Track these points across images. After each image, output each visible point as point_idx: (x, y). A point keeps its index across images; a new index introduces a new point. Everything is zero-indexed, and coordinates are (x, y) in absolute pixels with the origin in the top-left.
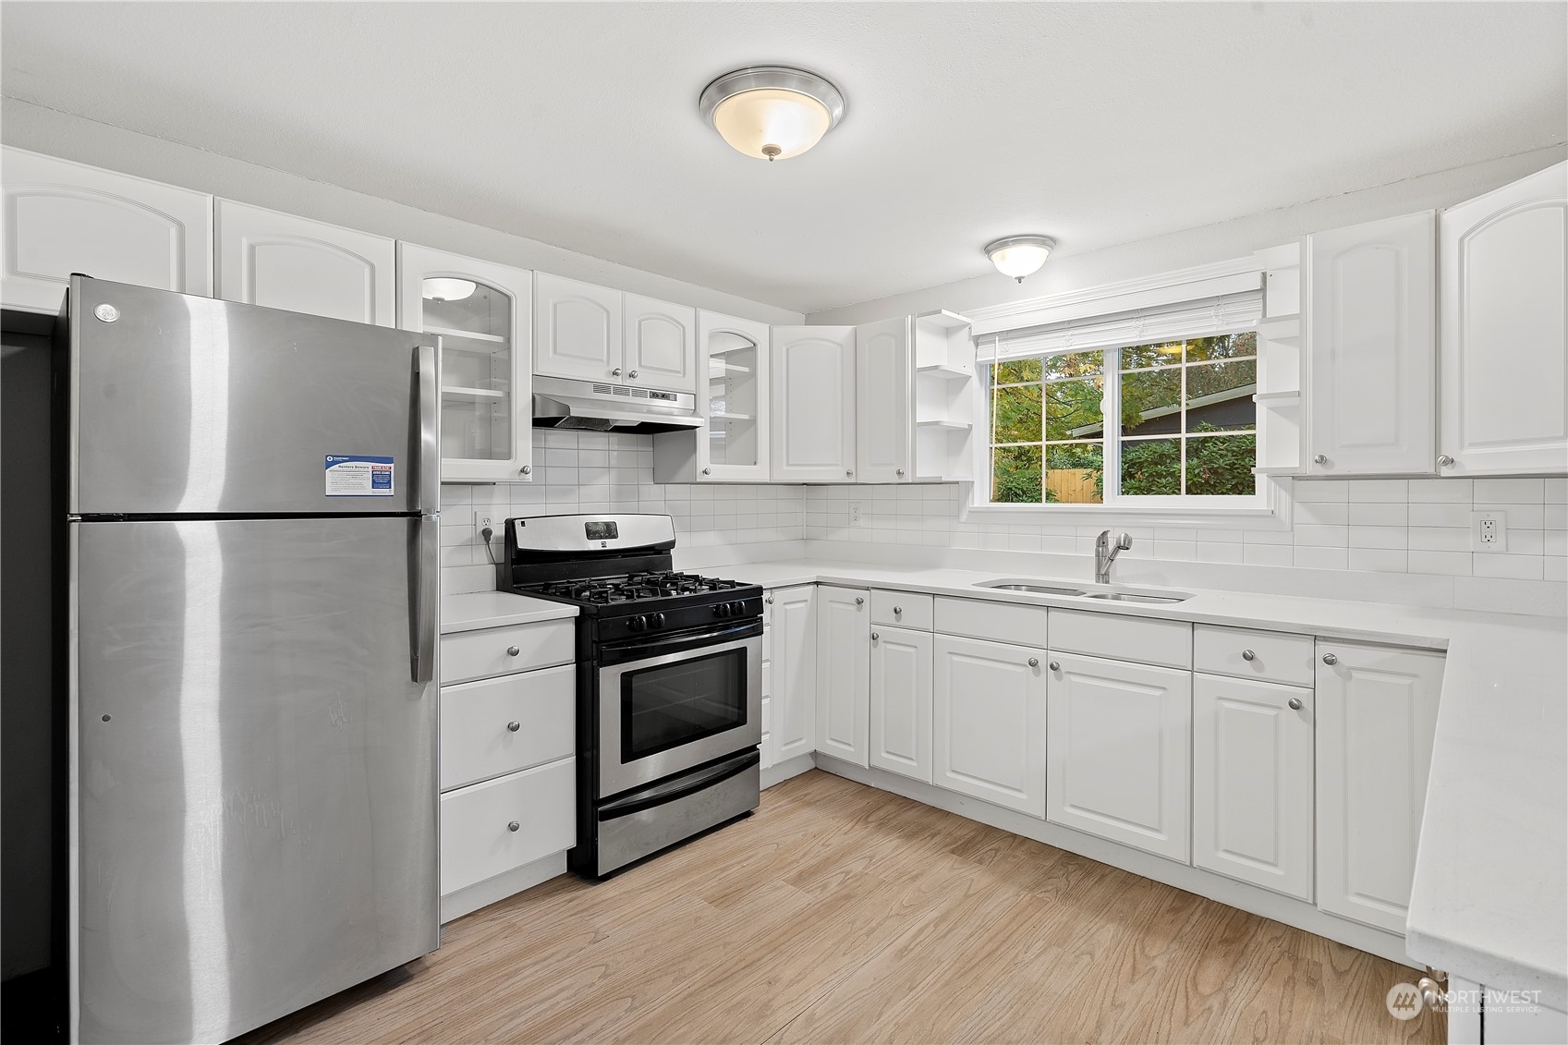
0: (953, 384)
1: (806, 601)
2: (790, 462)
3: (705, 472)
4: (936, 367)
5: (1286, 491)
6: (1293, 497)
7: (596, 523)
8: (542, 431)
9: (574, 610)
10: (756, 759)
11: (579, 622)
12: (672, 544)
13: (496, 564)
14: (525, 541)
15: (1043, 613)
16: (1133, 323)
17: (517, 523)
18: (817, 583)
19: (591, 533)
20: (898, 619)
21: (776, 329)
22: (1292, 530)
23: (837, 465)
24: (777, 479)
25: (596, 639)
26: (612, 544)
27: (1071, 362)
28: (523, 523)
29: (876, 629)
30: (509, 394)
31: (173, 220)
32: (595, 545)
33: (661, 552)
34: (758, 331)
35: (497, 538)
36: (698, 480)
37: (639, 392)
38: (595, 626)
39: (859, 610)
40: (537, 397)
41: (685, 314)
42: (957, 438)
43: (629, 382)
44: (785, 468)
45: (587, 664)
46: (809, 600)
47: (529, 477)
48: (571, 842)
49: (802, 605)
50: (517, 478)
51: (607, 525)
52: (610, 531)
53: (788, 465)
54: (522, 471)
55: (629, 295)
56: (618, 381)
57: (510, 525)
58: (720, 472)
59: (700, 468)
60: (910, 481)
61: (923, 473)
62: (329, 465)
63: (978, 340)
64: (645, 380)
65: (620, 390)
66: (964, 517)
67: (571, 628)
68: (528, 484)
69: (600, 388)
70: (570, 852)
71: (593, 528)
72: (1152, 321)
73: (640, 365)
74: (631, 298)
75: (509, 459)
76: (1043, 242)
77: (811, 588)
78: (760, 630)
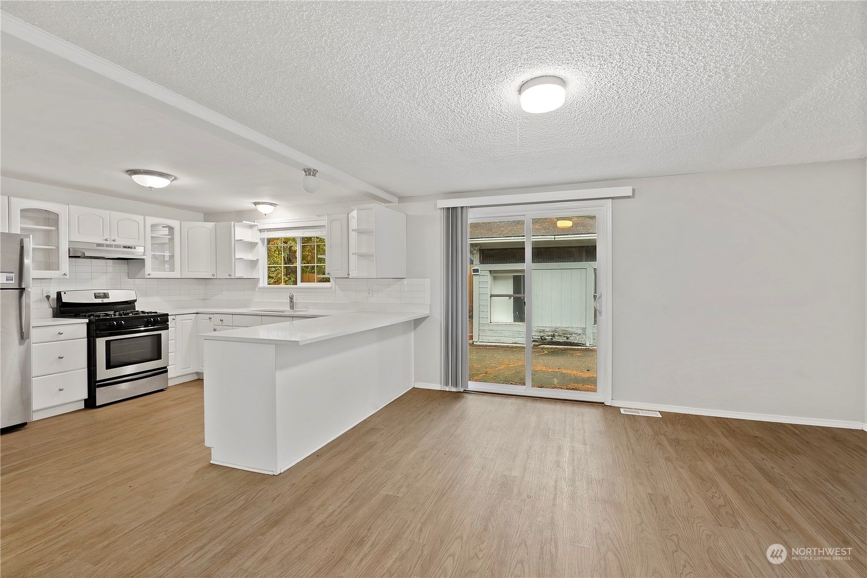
0: (252, 246)
1: (191, 319)
3: (149, 275)
4: (241, 240)
5: (335, 281)
6: (336, 283)
7: (100, 293)
8: (73, 260)
9: (87, 321)
10: (167, 371)
11: (88, 324)
12: (135, 301)
13: (53, 308)
14: (65, 299)
15: (260, 317)
16: (301, 230)
17: (62, 294)
18: (197, 313)
20: (222, 323)
21: (182, 222)
22: (335, 293)
23: (209, 272)
24: (183, 277)
25: (95, 329)
26: (106, 301)
27: (286, 241)
28: (65, 293)
29: (216, 327)
30: (58, 248)
32: (99, 301)
33: (131, 304)
34: (175, 224)
35: (53, 299)
36: (146, 277)
37: (117, 246)
38: (94, 325)
39: (210, 321)
40: (70, 249)
41: (140, 218)
42: (254, 264)
43: (113, 243)
44: (187, 273)
45: (92, 339)
46: (193, 319)
47: (68, 277)
48: (86, 397)
49: (190, 321)
50: (62, 277)
51: (104, 293)
52: (106, 296)
54: (64, 274)
55: (112, 213)
56: (108, 243)
57: (59, 294)
58: (155, 274)
59: (147, 273)
60: (234, 278)
61: (238, 275)
63: (261, 231)
64: (121, 242)
65: (107, 246)
66: (257, 290)
67: (85, 326)
68: (67, 279)
69: (98, 245)
70: (85, 400)
71: (97, 295)
73: (118, 236)
74: (114, 213)
75: (58, 270)
76: (272, 204)
77: (194, 315)
78: (167, 328)
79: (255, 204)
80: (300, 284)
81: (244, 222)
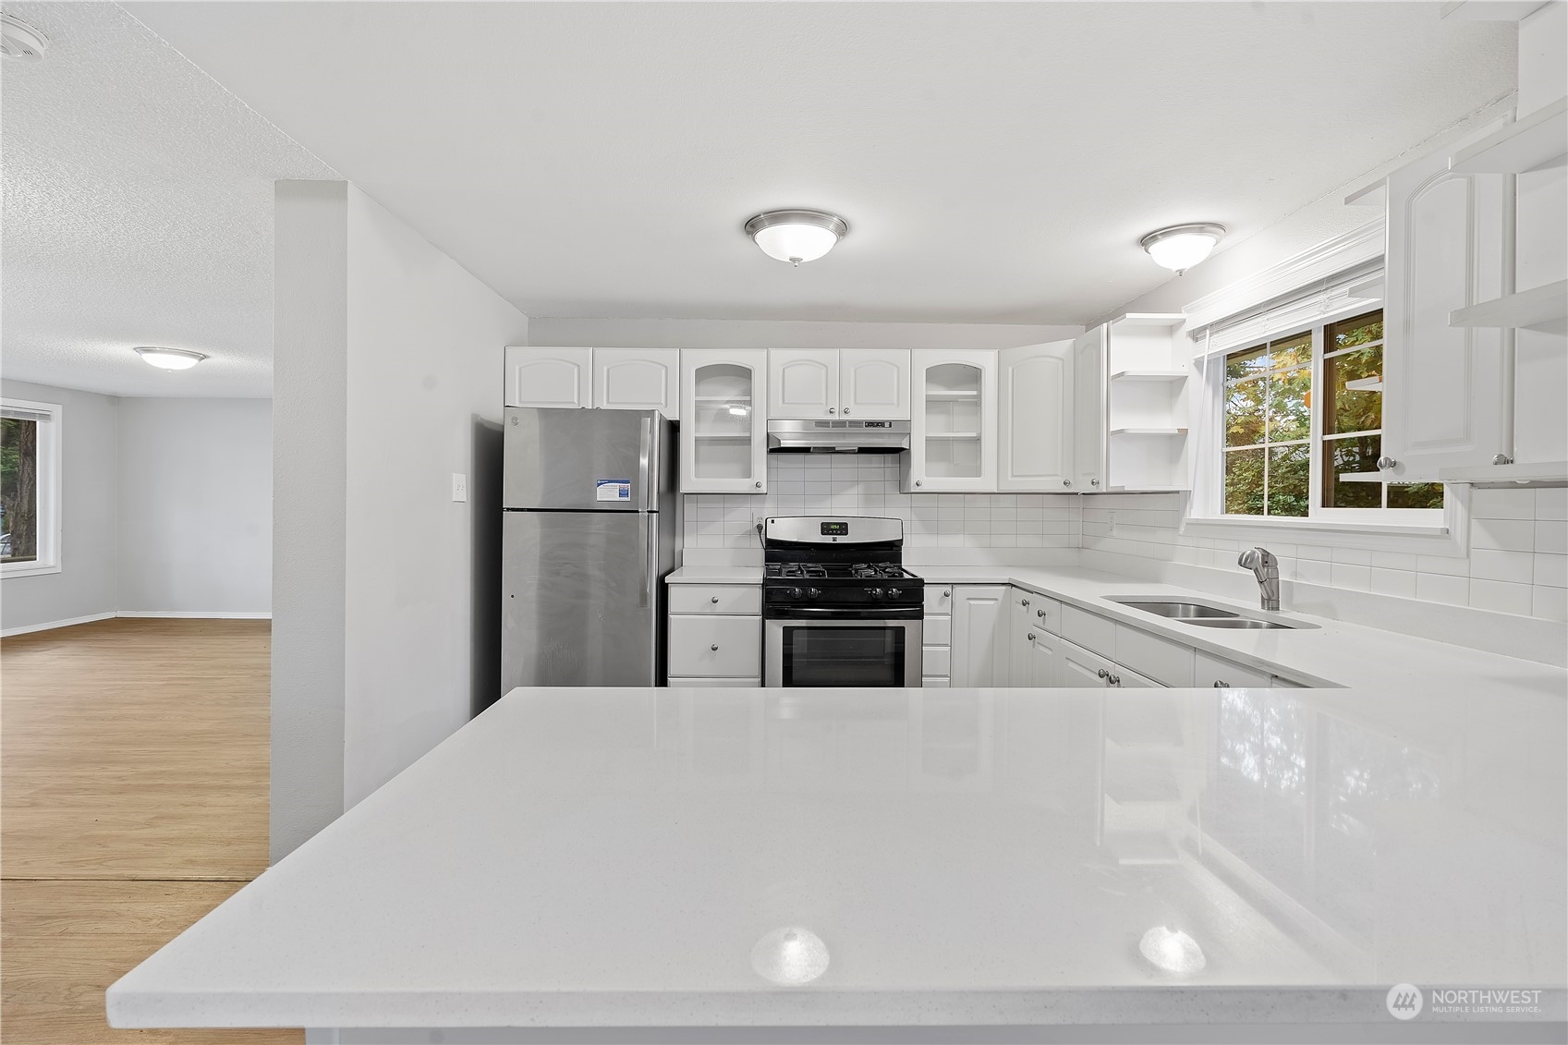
0: (1175, 386)
1: (996, 599)
2: (1015, 474)
3: (919, 485)
5: (1462, 502)
6: (1469, 510)
7: (832, 524)
8: (774, 456)
12: (900, 542)
13: (765, 549)
14: (774, 534)
15: (1111, 624)
17: (769, 523)
18: (1010, 585)
19: (826, 529)
20: (1044, 622)
21: (1003, 353)
22: (1468, 556)
23: (1057, 475)
24: (1004, 488)
26: (841, 539)
28: (773, 522)
29: (1034, 631)
31: (576, 364)
32: (828, 539)
33: (890, 550)
34: (984, 359)
36: (912, 491)
37: (854, 424)
39: (1027, 611)
40: (770, 434)
41: (902, 358)
43: (844, 417)
44: (1010, 479)
46: (1000, 599)
47: (764, 490)
49: (992, 602)
50: (755, 490)
51: (841, 524)
52: (843, 529)
53: (1013, 476)
54: (760, 485)
55: (846, 352)
56: (836, 417)
58: (930, 484)
59: (915, 481)
60: (1105, 491)
61: (1115, 482)
62: (599, 485)
64: (861, 413)
65: (839, 424)
66: (1182, 529)
69: (822, 422)
71: (828, 526)
72: (1339, 291)
73: (856, 402)
74: (849, 354)
75: (749, 477)
76: (1201, 227)
77: (1004, 588)
78: (919, 615)
79: (1146, 240)
80: (1320, 515)
81: (1129, 315)
